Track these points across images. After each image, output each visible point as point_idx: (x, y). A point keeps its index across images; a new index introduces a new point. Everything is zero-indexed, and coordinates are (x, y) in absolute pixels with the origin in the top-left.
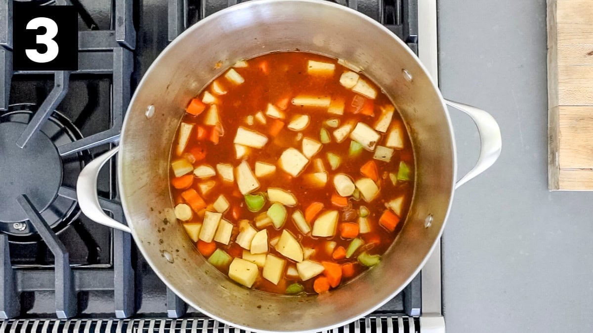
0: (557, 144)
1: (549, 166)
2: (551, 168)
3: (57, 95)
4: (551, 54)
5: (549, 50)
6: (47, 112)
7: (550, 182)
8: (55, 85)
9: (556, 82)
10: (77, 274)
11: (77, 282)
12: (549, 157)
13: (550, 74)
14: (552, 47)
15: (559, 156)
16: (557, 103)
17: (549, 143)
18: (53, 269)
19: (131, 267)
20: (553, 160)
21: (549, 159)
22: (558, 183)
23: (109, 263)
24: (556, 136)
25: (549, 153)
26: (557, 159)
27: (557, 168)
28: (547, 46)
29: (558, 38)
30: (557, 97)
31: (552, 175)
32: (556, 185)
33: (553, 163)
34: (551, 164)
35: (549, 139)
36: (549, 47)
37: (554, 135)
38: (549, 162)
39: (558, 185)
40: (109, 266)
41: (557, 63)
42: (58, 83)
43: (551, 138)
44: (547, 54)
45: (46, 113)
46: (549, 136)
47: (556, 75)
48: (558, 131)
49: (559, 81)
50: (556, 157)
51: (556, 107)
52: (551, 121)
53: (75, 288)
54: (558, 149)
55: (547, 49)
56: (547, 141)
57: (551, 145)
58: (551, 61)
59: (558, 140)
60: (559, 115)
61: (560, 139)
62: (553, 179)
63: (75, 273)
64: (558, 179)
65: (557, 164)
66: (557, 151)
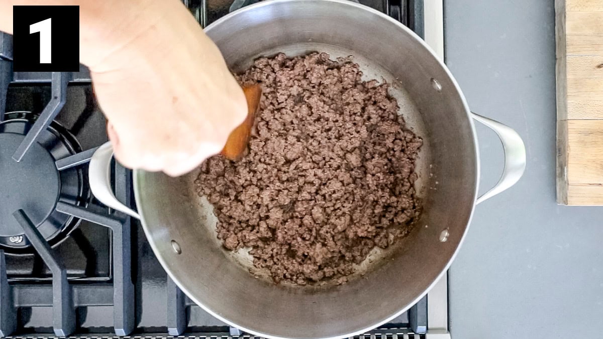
0: (565, 158)
1: (557, 179)
2: (559, 181)
3: (54, 107)
4: (559, 65)
5: (557, 61)
6: (44, 124)
7: (558, 195)
8: (53, 97)
9: (565, 95)
10: (76, 290)
11: (75, 298)
12: (557, 169)
13: (559, 85)
14: (561, 58)
15: (567, 171)
16: (566, 116)
17: (557, 155)
18: (50, 283)
19: (131, 281)
20: (562, 174)
21: (557, 172)
22: (566, 198)
23: (108, 276)
24: (565, 151)
25: (557, 166)
26: (566, 174)
27: (566, 182)
28: (555, 56)
29: (568, 50)
30: (566, 111)
31: (560, 188)
32: (564, 199)
33: (561, 176)
34: (559, 177)
35: (557, 151)
36: (557, 57)
37: (563, 148)
38: (557, 174)
39: (567, 201)
40: (108, 279)
41: (565, 76)
42: (56, 95)
43: (559, 151)
44: (555, 64)
45: (42, 127)
46: (557, 148)
47: (565, 88)
48: (566, 145)
49: (568, 94)
50: (564, 171)
51: (565, 120)
52: (559, 134)
53: (73, 304)
54: (567, 163)
55: (556, 59)
56: (556, 152)
57: (559, 158)
58: (559, 73)
59: (567, 154)
60: (568, 129)
61: (568, 154)
62: (561, 194)
63: (73, 288)
64: (567, 194)
65: (566, 179)
66: (565, 165)
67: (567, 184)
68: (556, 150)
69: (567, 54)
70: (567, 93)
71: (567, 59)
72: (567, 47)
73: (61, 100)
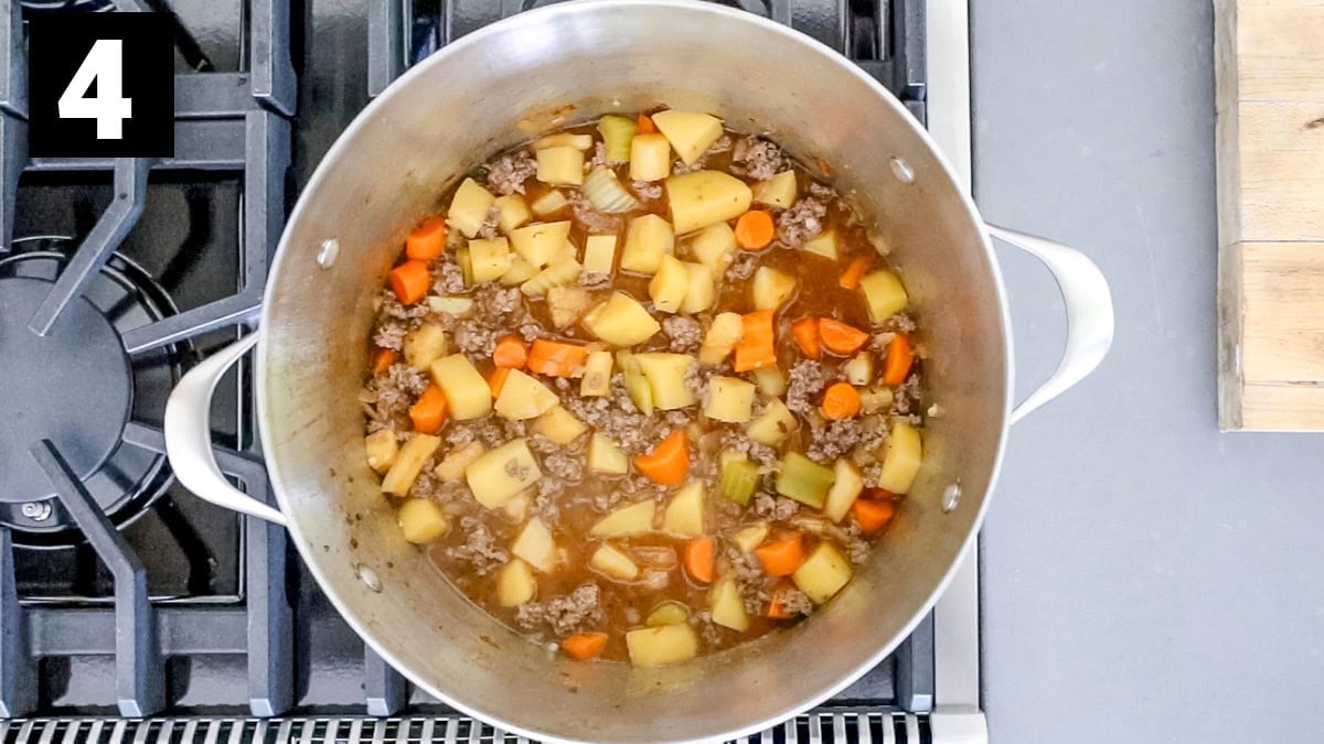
0: (1237, 327)
1: (1220, 378)
2: (1225, 380)
3: (119, 217)
4: (1223, 125)
5: (1219, 117)
6: (98, 255)
7: (1221, 411)
8: (117, 194)
9: (1236, 185)
10: (165, 618)
11: (165, 635)
12: (1219, 355)
13: (1221, 170)
14: (1226, 110)
15: (1241, 354)
16: (1238, 235)
17: (1220, 324)
18: (111, 606)
19: (286, 603)
20: (1230, 362)
21: (1220, 361)
22: (1240, 413)
23: (236, 592)
24: (1235, 310)
25: (1220, 348)
26: (1238, 360)
27: (1238, 379)
28: (1214, 107)
29: (1241, 90)
30: (1238, 223)
31: (1226, 396)
32: (1236, 418)
33: (1229, 369)
34: (1224, 371)
35: (1220, 314)
36: (1219, 108)
37: (1231, 308)
38: (1220, 366)
39: (1241, 419)
40: (235, 599)
41: (1237, 147)
42: (123, 190)
43: (1224, 314)
44: (1214, 126)
45: (94, 259)
46: (1219, 308)
47: (1235, 174)
48: (1239, 297)
49: (1243, 186)
50: (1235, 355)
51: (1236, 243)
52: (1224, 276)
53: (160, 649)
54: (1240, 337)
55: (1215, 114)
56: (1217, 318)
57: (1224, 330)
58: (1223, 142)
59: (1240, 318)
60: (1242, 263)
61: (1244, 316)
62: (1229, 406)
63: (160, 615)
64: (1240, 405)
65: (1238, 372)
66: (1237, 343)
67: (1241, 384)
68: (1216, 312)
69: (1241, 98)
70: (1239, 184)
71: (1240, 108)
72: (1240, 83)
73: (136, 203)
